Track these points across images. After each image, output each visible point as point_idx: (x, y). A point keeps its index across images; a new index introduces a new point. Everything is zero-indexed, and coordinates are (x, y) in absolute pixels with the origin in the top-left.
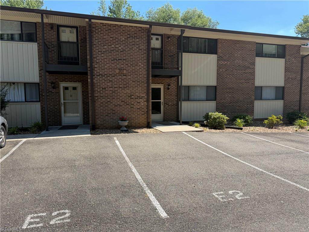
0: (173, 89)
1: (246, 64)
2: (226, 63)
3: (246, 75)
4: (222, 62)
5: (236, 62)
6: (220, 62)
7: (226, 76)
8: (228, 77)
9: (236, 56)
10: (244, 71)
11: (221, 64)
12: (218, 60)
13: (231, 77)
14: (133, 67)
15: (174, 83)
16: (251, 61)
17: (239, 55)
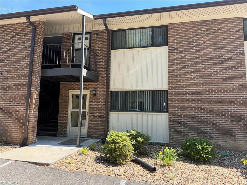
0: (100, 95)
1: (224, 53)
2: (183, 55)
3: (224, 71)
4: (175, 56)
5: (202, 53)
6: (172, 56)
7: (184, 76)
8: (189, 76)
9: (202, 44)
10: (221, 66)
11: (175, 57)
12: (169, 53)
13: (195, 75)
14: (16, 67)
15: (102, 87)
16: (235, 49)
17: (208, 42)
